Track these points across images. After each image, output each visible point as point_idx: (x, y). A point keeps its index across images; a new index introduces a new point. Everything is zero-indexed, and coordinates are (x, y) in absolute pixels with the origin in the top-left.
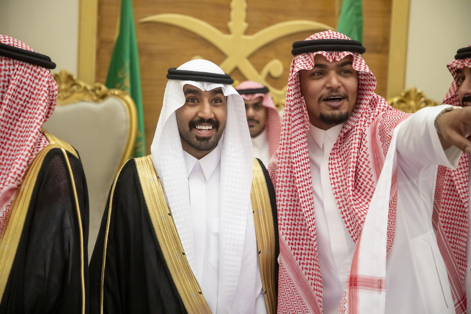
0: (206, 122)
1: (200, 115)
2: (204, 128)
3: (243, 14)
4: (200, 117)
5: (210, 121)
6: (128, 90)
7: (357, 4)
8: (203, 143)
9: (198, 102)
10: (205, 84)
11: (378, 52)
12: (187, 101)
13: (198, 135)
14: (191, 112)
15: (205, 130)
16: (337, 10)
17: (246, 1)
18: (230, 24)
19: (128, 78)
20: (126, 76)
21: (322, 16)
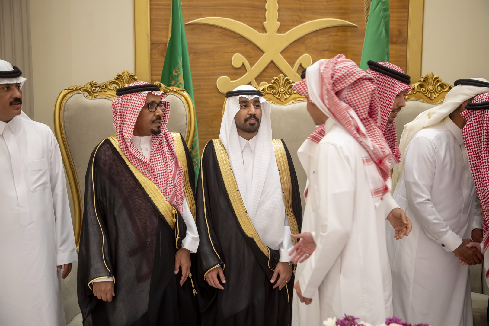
3: (277, 13)
6: (183, 87)
17: (278, 2)
18: (264, 23)
19: (182, 75)
20: (180, 73)
21: (343, 14)
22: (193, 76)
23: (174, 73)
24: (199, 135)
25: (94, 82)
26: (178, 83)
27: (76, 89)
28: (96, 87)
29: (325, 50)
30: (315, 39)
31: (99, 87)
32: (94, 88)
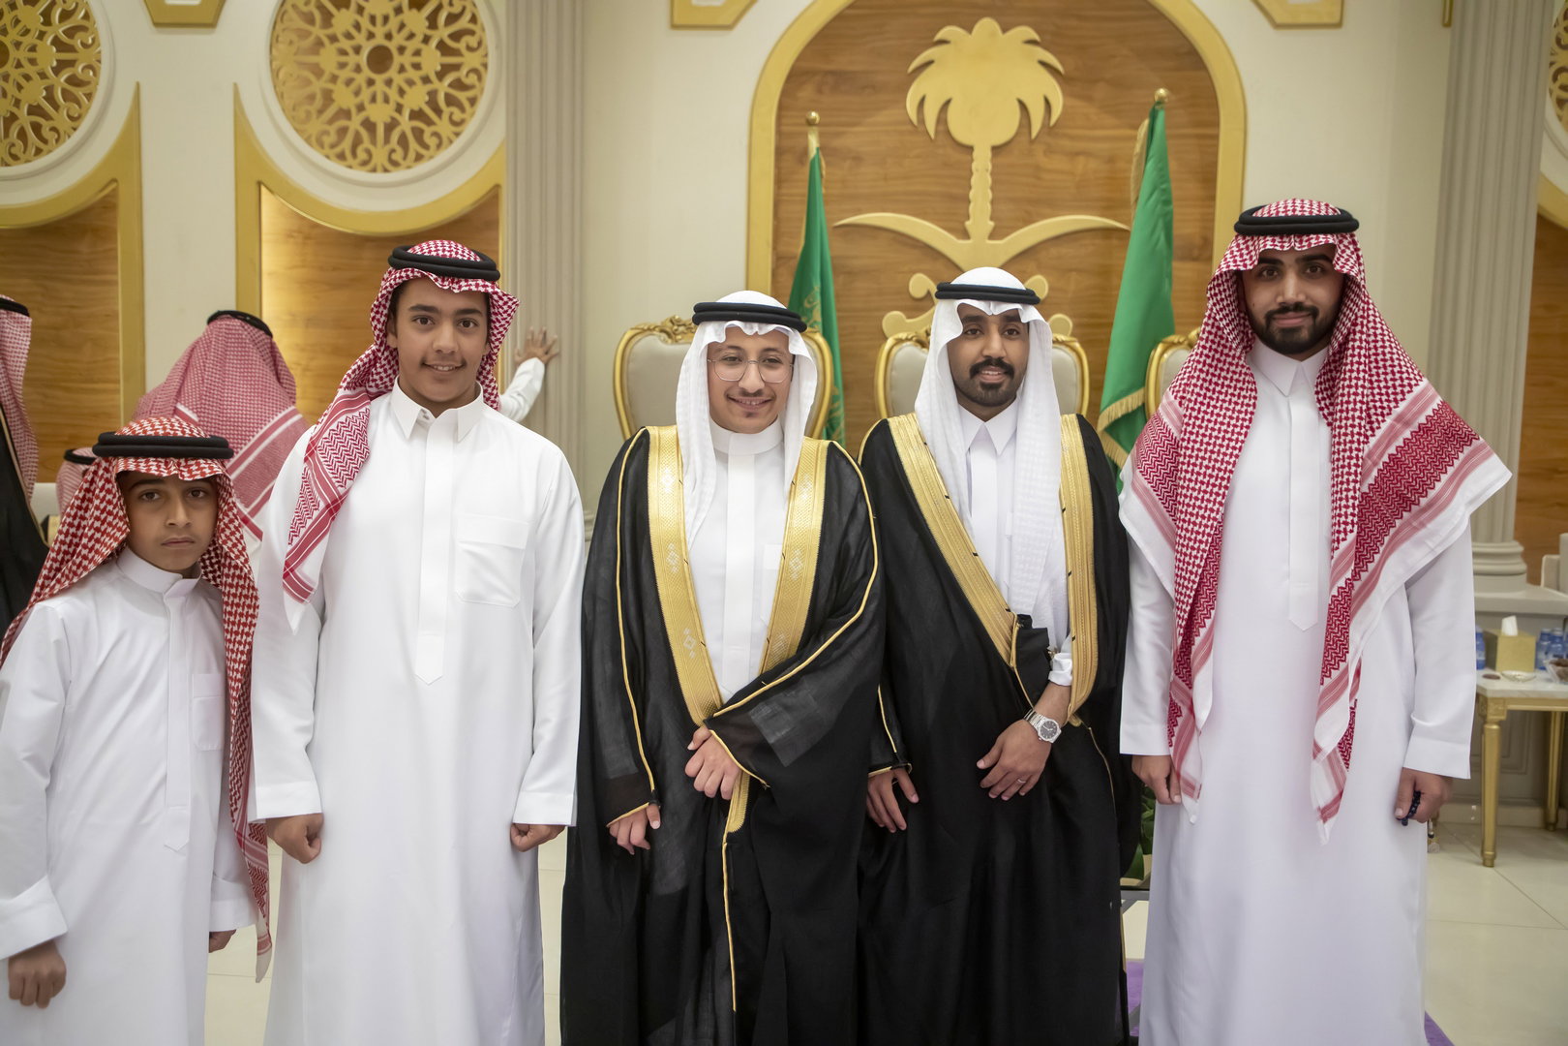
0: (993, 362)
1: (986, 353)
2: (990, 373)
3: (989, 206)
4: (987, 356)
5: (999, 363)
6: (819, 327)
7: (1164, 186)
8: (990, 393)
9: (982, 333)
10: (992, 304)
11: (1195, 259)
12: (965, 333)
13: (984, 381)
14: (972, 350)
15: (992, 376)
16: (1133, 199)
17: (992, 189)
18: (968, 223)
19: (818, 308)
20: (815, 306)
21: (1108, 207)
22: (838, 310)
23: (806, 305)
24: (846, 410)
25: (677, 317)
26: (811, 321)
27: (649, 329)
28: (679, 326)
29: (1071, 270)
30: (1054, 251)
31: (684, 325)
32: (675, 327)
